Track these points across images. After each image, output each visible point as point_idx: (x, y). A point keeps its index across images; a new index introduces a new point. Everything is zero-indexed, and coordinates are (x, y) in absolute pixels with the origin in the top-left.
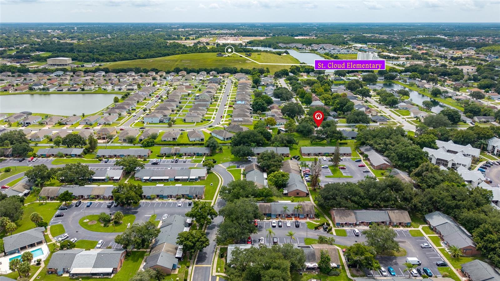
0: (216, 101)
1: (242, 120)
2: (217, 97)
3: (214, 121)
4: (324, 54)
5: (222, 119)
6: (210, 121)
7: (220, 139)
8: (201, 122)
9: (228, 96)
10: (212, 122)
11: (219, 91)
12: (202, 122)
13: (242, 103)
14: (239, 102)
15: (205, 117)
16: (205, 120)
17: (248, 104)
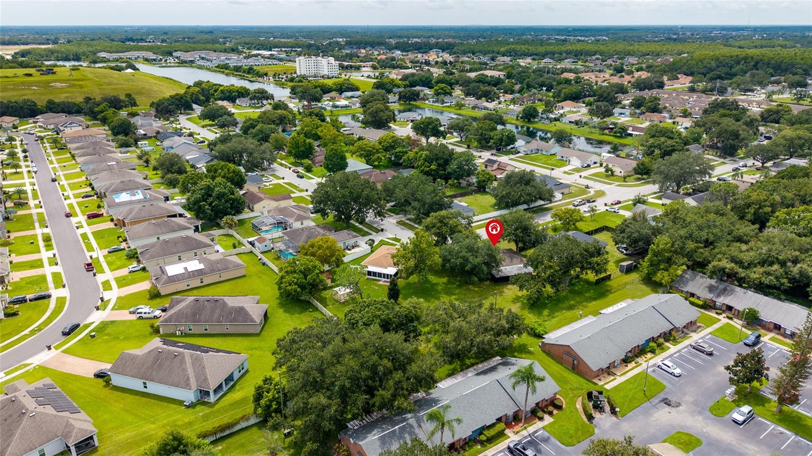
0: (21, 205)
1: (201, 266)
2: (19, 192)
3: (64, 293)
4: (216, 67)
5: (100, 278)
6: (53, 303)
7: (180, 403)
8: (7, 315)
9: (54, 180)
10: (61, 301)
11: (14, 170)
12: (15, 314)
13: (133, 198)
14: (124, 197)
15: (17, 286)
16: (23, 301)
17: (156, 199)
